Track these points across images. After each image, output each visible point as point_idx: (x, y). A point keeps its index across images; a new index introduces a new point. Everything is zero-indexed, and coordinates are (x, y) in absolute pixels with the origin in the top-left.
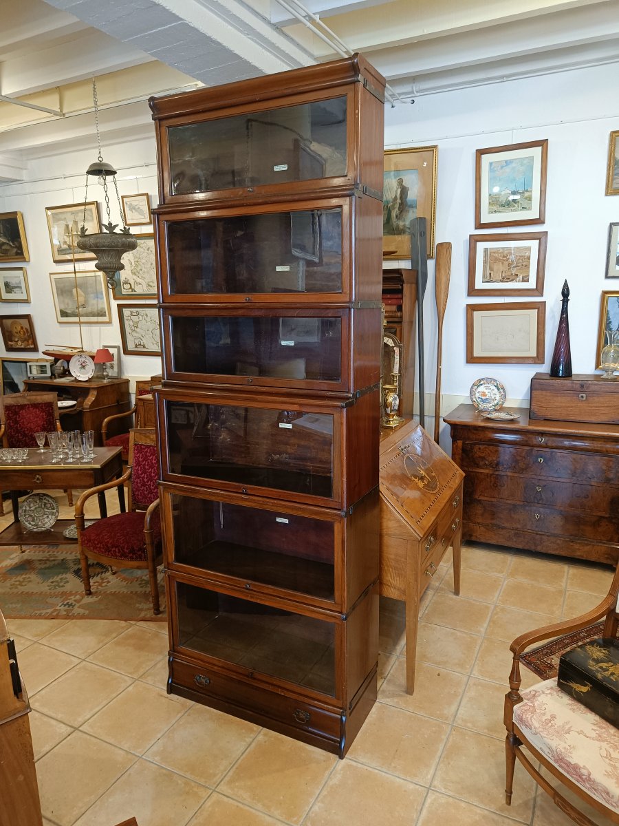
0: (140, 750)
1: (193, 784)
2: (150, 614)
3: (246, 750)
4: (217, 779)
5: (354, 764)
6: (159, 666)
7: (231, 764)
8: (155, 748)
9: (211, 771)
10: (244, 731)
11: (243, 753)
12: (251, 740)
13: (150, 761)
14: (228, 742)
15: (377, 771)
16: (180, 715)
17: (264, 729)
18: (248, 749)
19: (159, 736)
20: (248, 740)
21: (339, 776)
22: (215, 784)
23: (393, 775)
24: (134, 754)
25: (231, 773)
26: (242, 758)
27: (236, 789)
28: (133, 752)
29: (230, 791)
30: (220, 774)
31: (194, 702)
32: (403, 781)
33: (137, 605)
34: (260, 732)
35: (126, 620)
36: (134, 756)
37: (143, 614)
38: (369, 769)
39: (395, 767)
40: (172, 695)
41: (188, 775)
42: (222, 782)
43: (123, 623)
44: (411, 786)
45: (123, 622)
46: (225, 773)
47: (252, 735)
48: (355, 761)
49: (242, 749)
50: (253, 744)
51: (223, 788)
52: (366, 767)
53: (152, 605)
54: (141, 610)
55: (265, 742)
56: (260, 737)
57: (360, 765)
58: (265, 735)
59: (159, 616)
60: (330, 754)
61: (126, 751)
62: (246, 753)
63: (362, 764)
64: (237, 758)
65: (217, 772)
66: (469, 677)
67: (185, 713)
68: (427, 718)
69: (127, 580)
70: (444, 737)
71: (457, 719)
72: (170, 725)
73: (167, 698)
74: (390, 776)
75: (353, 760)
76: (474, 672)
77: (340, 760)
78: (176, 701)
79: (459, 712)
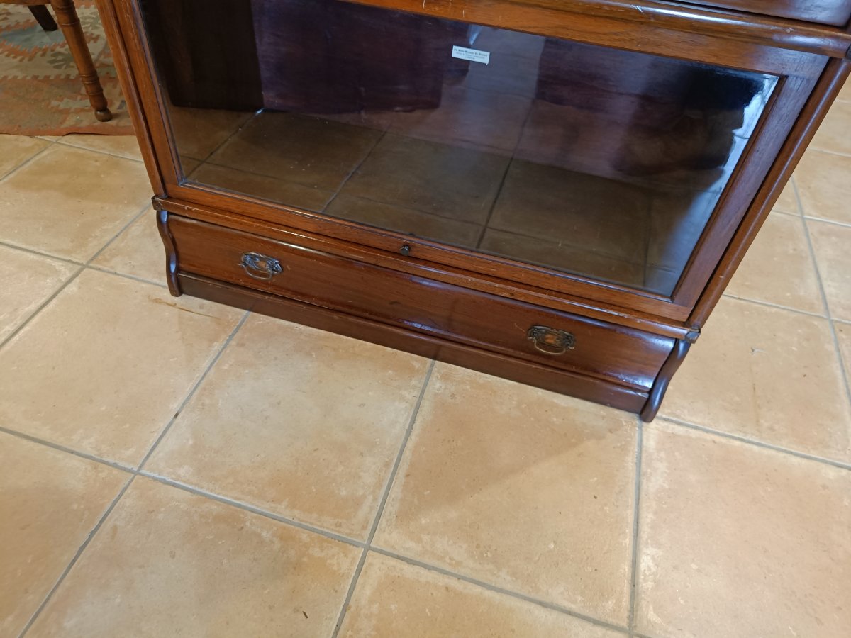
0: (130, 452)
1: (305, 536)
2: (89, 119)
3: (413, 421)
4: (366, 511)
5: (680, 430)
6: (136, 230)
7: (387, 465)
8: (170, 443)
9: (344, 493)
10: (390, 373)
11: (411, 428)
12: (416, 393)
13: (165, 482)
14: (362, 405)
15: (737, 443)
16: (217, 346)
17: (438, 363)
18: (419, 419)
19: (175, 406)
20: (411, 395)
21: (662, 467)
22: (364, 528)
23: (778, 450)
24: (115, 465)
25: (396, 492)
26: (410, 444)
27: (425, 538)
28: (111, 460)
29: (410, 544)
30: (371, 497)
31: (244, 312)
32: (804, 461)
33: (54, 103)
35: (31, 135)
36: (115, 471)
37: (70, 122)
38: (717, 438)
39: (770, 429)
40: (184, 297)
41: (283, 510)
42: (383, 522)
43: (26, 141)
44: (832, 473)
45: (27, 138)
46: (383, 491)
47: (414, 382)
48: (680, 424)
49: (404, 420)
50: (426, 405)
51: (388, 536)
52: (710, 437)
53: (87, 102)
54: (66, 112)
55: (453, 396)
56: (436, 385)
57: (695, 433)
58: (446, 378)
59: (113, 123)
60: (617, 412)
61: (90, 458)
62: (415, 431)
63: (696, 428)
64: (400, 446)
65: (361, 493)
66: (803, 219)
67: (228, 341)
68: (774, 310)
69: (20, 55)
70: (831, 347)
71: (830, 307)
72: (199, 375)
73: (174, 305)
74: (773, 452)
75: (672, 421)
76: (807, 210)
77: (644, 424)
78: (201, 311)
79: (827, 290)
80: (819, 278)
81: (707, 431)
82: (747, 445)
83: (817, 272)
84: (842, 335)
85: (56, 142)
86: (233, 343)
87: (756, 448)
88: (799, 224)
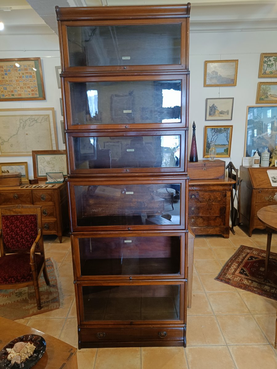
2: (35, 310)
3: (141, 362)
5: (192, 347)
10: (133, 353)
11: (141, 363)
12: (140, 355)
14: (130, 361)
15: (203, 347)
16: (94, 358)
17: (142, 348)
20: (139, 356)
21: (190, 356)
23: (211, 346)
26: (142, 366)
31: (97, 349)
32: (215, 347)
33: (24, 308)
34: (141, 350)
35: (23, 318)
37: (31, 312)
39: (208, 342)
40: (82, 349)
44: (220, 347)
45: (22, 320)
47: (138, 353)
48: (191, 346)
49: (139, 362)
50: (143, 358)
52: (198, 347)
53: (36, 305)
54: (28, 310)
55: (147, 354)
56: (143, 353)
57: (195, 347)
58: (144, 350)
59: (42, 309)
60: (179, 347)
62: (142, 363)
63: (195, 346)
64: (140, 367)
66: (205, 293)
67: (96, 356)
68: (204, 316)
69: (6, 296)
70: (216, 321)
71: (214, 312)
72: (93, 366)
73: (80, 352)
74: (209, 347)
75: (190, 346)
76: (205, 290)
77: (185, 348)
78: (87, 351)
79: (213, 308)
80: (211, 306)
81: (197, 346)
82: (204, 346)
83: (210, 305)
84: (217, 318)
85: (30, 319)
86: (97, 356)
87: (206, 347)
88: (205, 294)
